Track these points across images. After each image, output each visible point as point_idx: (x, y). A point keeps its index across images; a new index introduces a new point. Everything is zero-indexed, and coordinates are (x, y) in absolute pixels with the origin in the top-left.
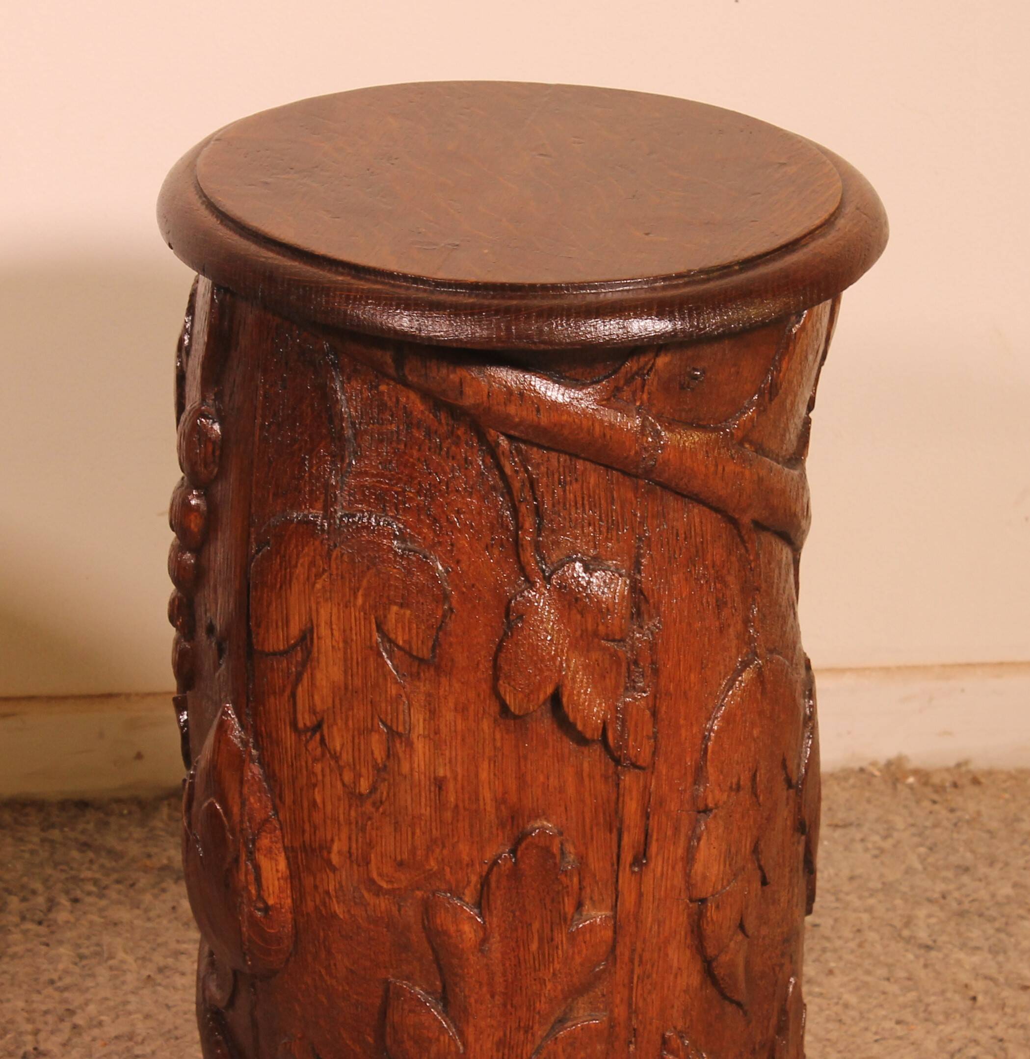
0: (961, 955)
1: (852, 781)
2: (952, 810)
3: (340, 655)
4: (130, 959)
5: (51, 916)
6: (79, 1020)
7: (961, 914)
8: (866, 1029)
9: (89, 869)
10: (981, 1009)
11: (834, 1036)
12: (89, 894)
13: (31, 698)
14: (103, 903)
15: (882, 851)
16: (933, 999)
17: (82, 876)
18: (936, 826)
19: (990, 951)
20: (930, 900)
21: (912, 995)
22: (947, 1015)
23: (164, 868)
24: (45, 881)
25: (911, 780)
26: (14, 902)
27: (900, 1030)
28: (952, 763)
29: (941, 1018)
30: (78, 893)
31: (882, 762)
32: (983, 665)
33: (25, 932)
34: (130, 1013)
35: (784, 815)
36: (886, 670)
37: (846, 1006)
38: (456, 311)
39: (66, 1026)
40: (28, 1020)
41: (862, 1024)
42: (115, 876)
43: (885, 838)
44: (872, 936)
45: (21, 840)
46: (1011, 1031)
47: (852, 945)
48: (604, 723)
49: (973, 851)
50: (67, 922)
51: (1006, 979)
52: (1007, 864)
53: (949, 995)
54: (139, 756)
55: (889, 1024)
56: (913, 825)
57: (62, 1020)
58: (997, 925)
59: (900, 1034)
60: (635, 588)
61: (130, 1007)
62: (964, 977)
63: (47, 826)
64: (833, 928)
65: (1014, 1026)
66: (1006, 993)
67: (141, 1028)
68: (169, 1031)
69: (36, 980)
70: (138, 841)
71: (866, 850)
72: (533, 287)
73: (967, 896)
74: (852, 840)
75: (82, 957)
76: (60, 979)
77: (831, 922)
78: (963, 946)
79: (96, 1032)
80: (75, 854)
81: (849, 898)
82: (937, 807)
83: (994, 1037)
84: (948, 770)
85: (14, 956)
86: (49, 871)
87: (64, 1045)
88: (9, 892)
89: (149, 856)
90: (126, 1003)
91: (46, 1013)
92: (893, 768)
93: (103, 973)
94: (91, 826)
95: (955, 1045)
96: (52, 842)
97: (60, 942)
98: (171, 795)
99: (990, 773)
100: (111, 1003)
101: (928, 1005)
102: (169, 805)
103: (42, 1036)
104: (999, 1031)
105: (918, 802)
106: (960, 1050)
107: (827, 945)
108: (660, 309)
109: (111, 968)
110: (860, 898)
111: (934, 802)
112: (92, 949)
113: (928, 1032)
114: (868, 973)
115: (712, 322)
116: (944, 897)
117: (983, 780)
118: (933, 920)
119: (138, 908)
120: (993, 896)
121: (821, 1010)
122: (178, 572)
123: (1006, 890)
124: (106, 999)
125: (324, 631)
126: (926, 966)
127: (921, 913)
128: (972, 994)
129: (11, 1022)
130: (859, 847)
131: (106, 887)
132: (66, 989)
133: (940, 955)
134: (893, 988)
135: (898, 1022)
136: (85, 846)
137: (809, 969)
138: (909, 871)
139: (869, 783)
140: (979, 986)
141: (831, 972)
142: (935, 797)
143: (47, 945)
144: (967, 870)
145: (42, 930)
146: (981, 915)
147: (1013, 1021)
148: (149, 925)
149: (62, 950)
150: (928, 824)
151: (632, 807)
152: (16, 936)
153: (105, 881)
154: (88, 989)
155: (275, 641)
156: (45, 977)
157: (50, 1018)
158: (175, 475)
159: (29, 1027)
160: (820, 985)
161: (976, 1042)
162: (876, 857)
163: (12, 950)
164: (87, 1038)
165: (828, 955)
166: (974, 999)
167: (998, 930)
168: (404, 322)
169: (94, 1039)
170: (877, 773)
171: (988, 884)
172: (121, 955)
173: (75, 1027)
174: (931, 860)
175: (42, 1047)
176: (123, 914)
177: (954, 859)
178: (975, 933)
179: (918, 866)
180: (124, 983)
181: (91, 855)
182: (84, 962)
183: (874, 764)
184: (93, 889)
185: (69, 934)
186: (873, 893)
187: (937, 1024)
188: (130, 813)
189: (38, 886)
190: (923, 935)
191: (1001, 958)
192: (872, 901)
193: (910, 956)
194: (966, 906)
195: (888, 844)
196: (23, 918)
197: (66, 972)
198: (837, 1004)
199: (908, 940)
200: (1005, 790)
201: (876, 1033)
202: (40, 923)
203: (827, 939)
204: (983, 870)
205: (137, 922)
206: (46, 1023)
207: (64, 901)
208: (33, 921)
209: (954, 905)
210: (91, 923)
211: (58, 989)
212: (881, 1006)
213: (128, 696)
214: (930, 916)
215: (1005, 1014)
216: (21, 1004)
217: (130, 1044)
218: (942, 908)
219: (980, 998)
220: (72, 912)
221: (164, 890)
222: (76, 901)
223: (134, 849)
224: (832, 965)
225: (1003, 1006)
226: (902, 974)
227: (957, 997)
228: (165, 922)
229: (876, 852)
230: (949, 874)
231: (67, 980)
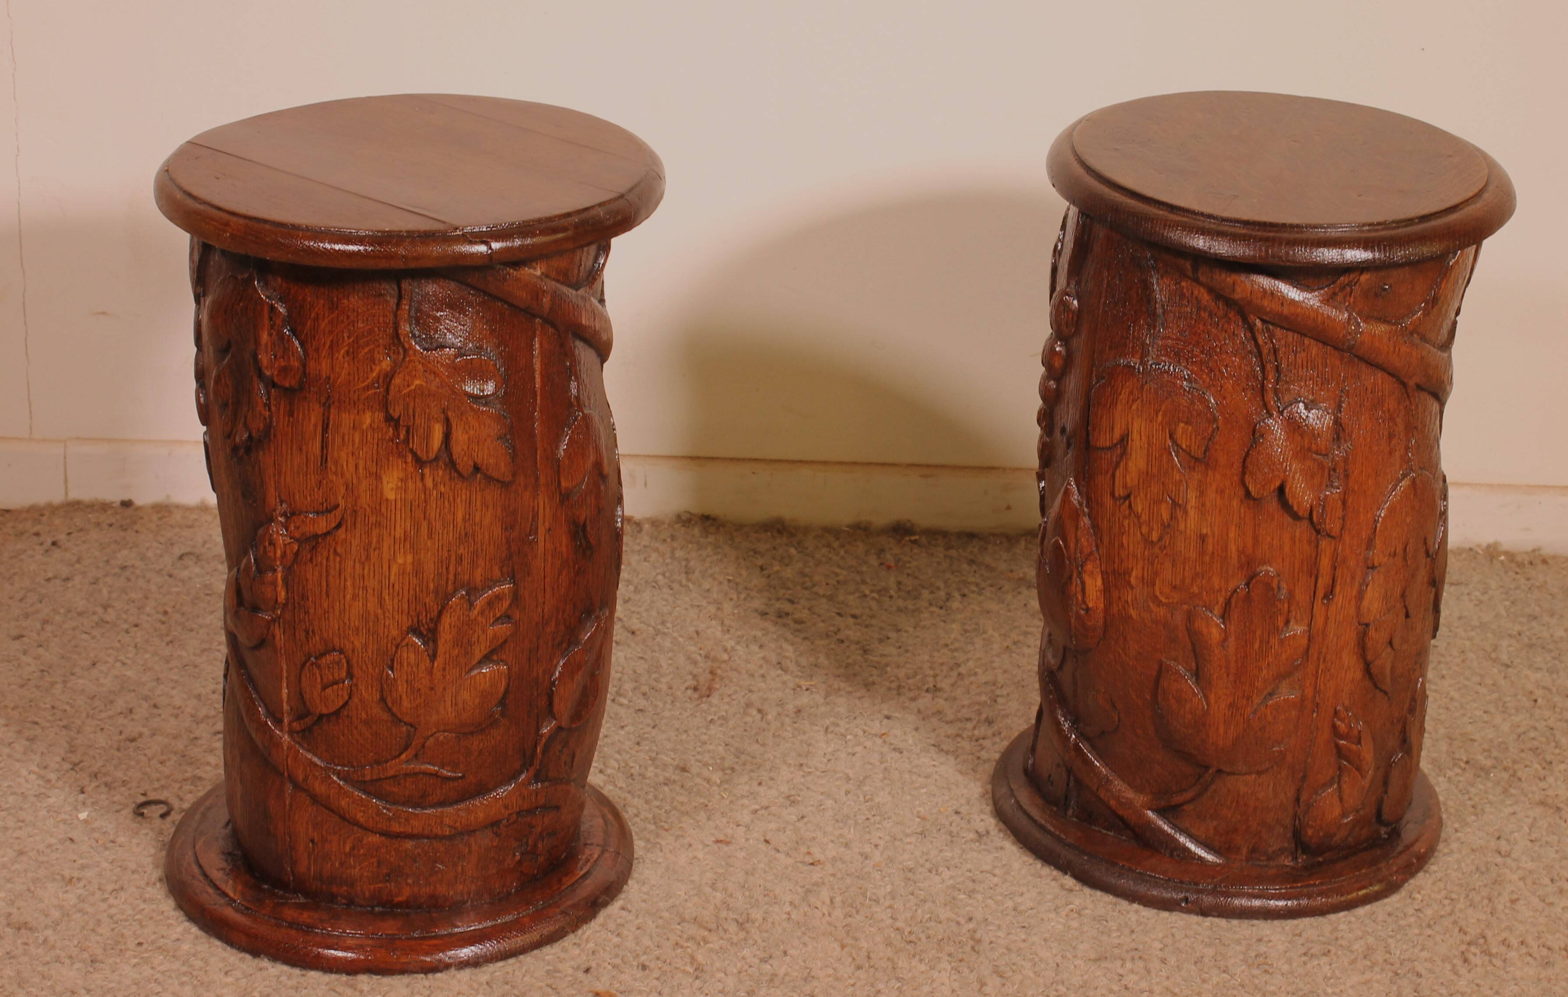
0: (1528, 672)
1: (1464, 556)
2: (1528, 579)
3: (1145, 452)
4: (996, 635)
5: (948, 604)
6: (963, 670)
7: (1531, 646)
8: (1464, 715)
9: (974, 576)
10: (1540, 707)
11: (1443, 717)
12: (973, 592)
13: (943, 466)
14: (982, 598)
15: (1481, 602)
16: (1509, 699)
17: (969, 580)
18: (1517, 588)
19: (1548, 671)
20: (1510, 636)
21: (1495, 696)
22: (1517, 710)
23: (1020, 579)
24: (946, 582)
25: (1502, 558)
26: (926, 594)
27: (1486, 717)
28: (1530, 549)
29: (1513, 711)
30: (966, 591)
31: (1484, 545)
32: (1554, 487)
33: (932, 613)
34: (994, 669)
35: (1422, 575)
36: (1491, 486)
37: (1452, 699)
38: (1234, 238)
39: (954, 674)
40: (931, 668)
41: (1461, 712)
42: (989, 582)
43: (1483, 594)
44: (1471, 656)
45: (932, 555)
46: (1558, 723)
47: (1458, 660)
48: (1311, 507)
49: (1540, 606)
50: (958, 609)
51: (1557, 690)
52: (1562, 616)
53: (1519, 697)
54: (1009, 508)
55: (1478, 713)
56: (1502, 587)
57: (952, 669)
58: (1553, 654)
59: (1486, 719)
60: (1337, 422)
61: (995, 665)
62: (1530, 687)
63: (948, 548)
64: (1446, 649)
65: (1560, 720)
66: (1557, 698)
67: (1001, 679)
68: (1019, 682)
69: (937, 643)
70: (1005, 561)
71: (1471, 600)
72: (1284, 225)
73: (1535, 635)
74: (1462, 594)
75: (966, 631)
76: (952, 643)
77: (1445, 645)
78: (1530, 667)
79: (972, 678)
80: (965, 566)
81: (1457, 630)
82: (1518, 576)
83: (1547, 726)
84: (1527, 553)
85: (924, 627)
86: (948, 575)
87: (953, 685)
88: (923, 587)
89: (1012, 571)
90: (992, 662)
91: (942, 664)
92: (1491, 549)
93: (979, 642)
94: (976, 550)
95: (1521, 730)
96: (951, 558)
97: (953, 621)
98: (1029, 534)
99: (1554, 557)
100: (983, 661)
101: (1505, 703)
102: (1026, 540)
103: (939, 679)
104: (1551, 723)
105: (1506, 572)
106: (1524, 733)
107: (1442, 659)
108: (1365, 244)
109: (984, 639)
110: (1465, 631)
111: (1517, 573)
112: (973, 626)
113: (1504, 720)
114: (1467, 679)
115: (1399, 254)
116: (1520, 634)
117: (1549, 561)
118: (1511, 649)
119: (1003, 603)
120: (1552, 636)
121: (1436, 700)
122: (1045, 393)
123: (1560, 632)
124: (980, 658)
125: (1135, 435)
126: (1505, 678)
127: (1505, 643)
128: (1534, 697)
129: (921, 668)
130: (1466, 598)
131: (983, 589)
132: (956, 650)
133: (1515, 671)
134: (1483, 690)
135: (1485, 712)
136: (972, 562)
137: (1430, 675)
138: (1498, 616)
139: (1475, 558)
140: (1539, 693)
141: (1443, 677)
142: (1518, 570)
143: (945, 622)
144: (1535, 618)
145: (942, 612)
146: (1543, 648)
147: (1559, 717)
148: (1009, 614)
149: (954, 626)
150: (1512, 587)
151: (1325, 563)
152: (926, 615)
153: (983, 585)
154: (969, 651)
155: (1104, 440)
156: (942, 642)
157: (944, 668)
158: (1046, 331)
159: (931, 673)
160: (1435, 684)
161: (1535, 729)
162: (1476, 605)
163: (922, 624)
164: (967, 682)
165: (1442, 666)
166: (1536, 701)
167: (1554, 658)
168: (1200, 243)
169: (971, 683)
170: (1480, 552)
171: (1549, 628)
172: (990, 632)
173: (959, 674)
174: (1512, 610)
175: (939, 685)
176: (993, 606)
177: (1527, 610)
178: (1539, 659)
179: (1505, 614)
180: (992, 649)
181: (975, 567)
182: (968, 634)
183: (1479, 546)
184: (976, 589)
185: (959, 616)
186: (1473, 628)
187: (1510, 715)
188: (1001, 543)
189: (941, 584)
190: (1504, 657)
191: (1555, 676)
192: (1472, 634)
193: (1495, 670)
194: (1534, 641)
195: (1485, 598)
196: (931, 604)
197: (956, 639)
198: (1446, 697)
199: (1494, 660)
200: (1563, 569)
201: (1470, 718)
202: (941, 608)
203: (1442, 655)
204: (1546, 619)
205: (1001, 612)
206: (942, 671)
207: (956, 595)
208: (937, 606)
209: (1526, 640)
210: (973, 611)
211: (950, 650)
212: (1475, 701)
213: (1004, 469)
214: (1510, 646)
215: (1555, 712)
216: (926, 657)
217: (993, 688)
218: (1518, 641)
219: (1539, 701)
220: (961, 602)
221: (1020, 593)
222: (964, 595)
223: (1003, 566)
224: (1445, 672)
225: (1555, 707)
226: (1489, 681)
227: (1524, 699)
228: (1019, 613)
229: (1477, 602)
230: (1524, 620)
231: (956, 645)
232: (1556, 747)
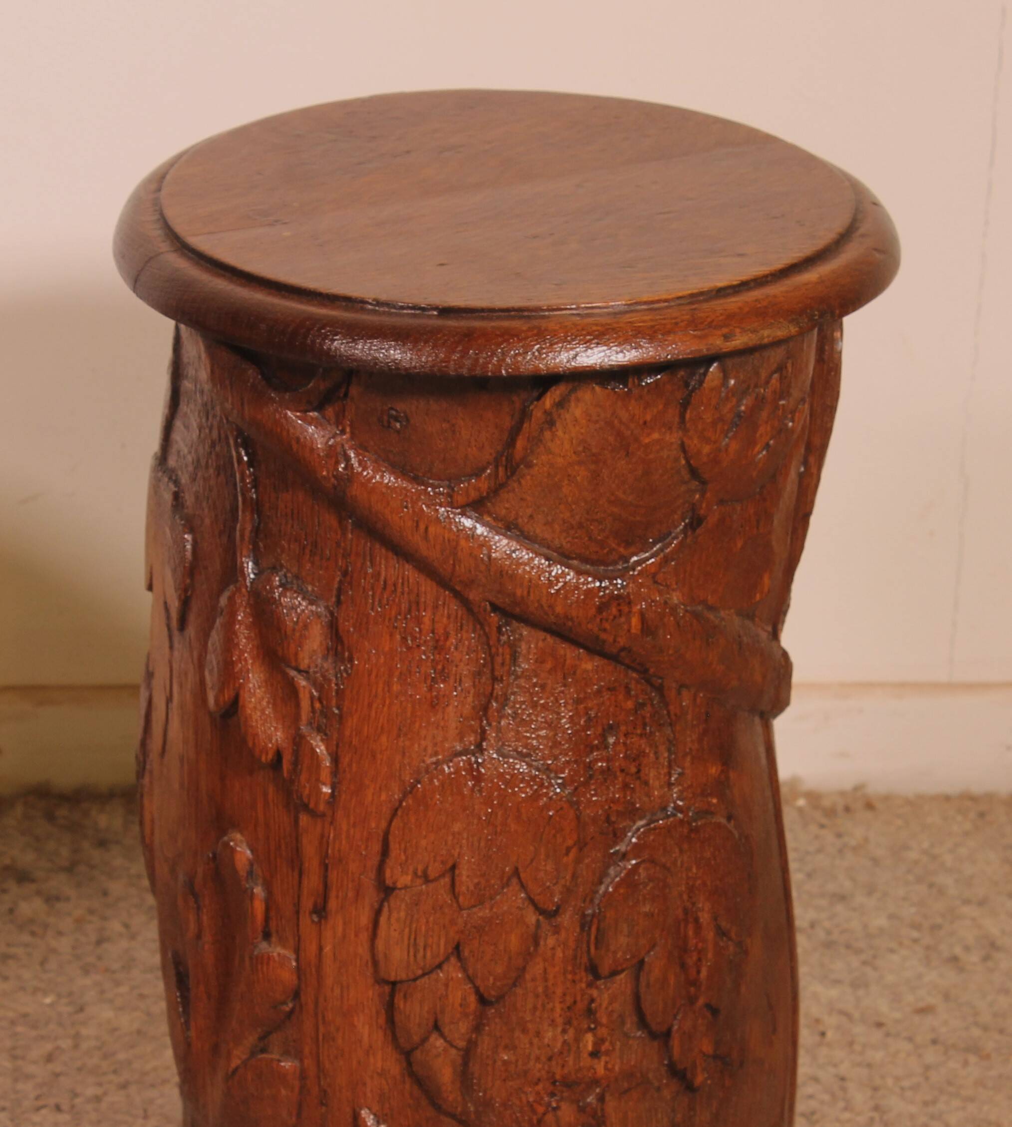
2: (839, 836)
7: (828, 946)
10: (828, 1045)
18: (820, 851)
19: (850, 984)
25: (801, 802)
46: (855, 1070)
49: (852, 879)
51: (862, 1015)
52: (885, 894)
58: (863, 957)
62: (816, 1012)
65: (858, 1064)
66: (858, 1030)
73: (837, 926)
82: (823, 832)
83: (835, 1076)
84: (842, 794)
99: (887, 798)
104: (844, 1069)
111: (822, 826)
117: (877, 805)
120: (865, 926)
123: (880, 921)
128: (821, 1028)
140: (830, 1021)
142: (824, 821)
144: (842, 898)
146: (848, 947)
147: (859, 1059)
166: (823, 1034)
167: (865, 963)
171: (862, 914)
177: (831, 887)
178: (838, 965)
191: (861, 992)
194: (834, 936)
200: (898, 816)
204: (859, 899)
209: (822, 935)
215: (852, 1052)
219: (830, 1035)
225: (851, 1044)
232: (846, 1109)
